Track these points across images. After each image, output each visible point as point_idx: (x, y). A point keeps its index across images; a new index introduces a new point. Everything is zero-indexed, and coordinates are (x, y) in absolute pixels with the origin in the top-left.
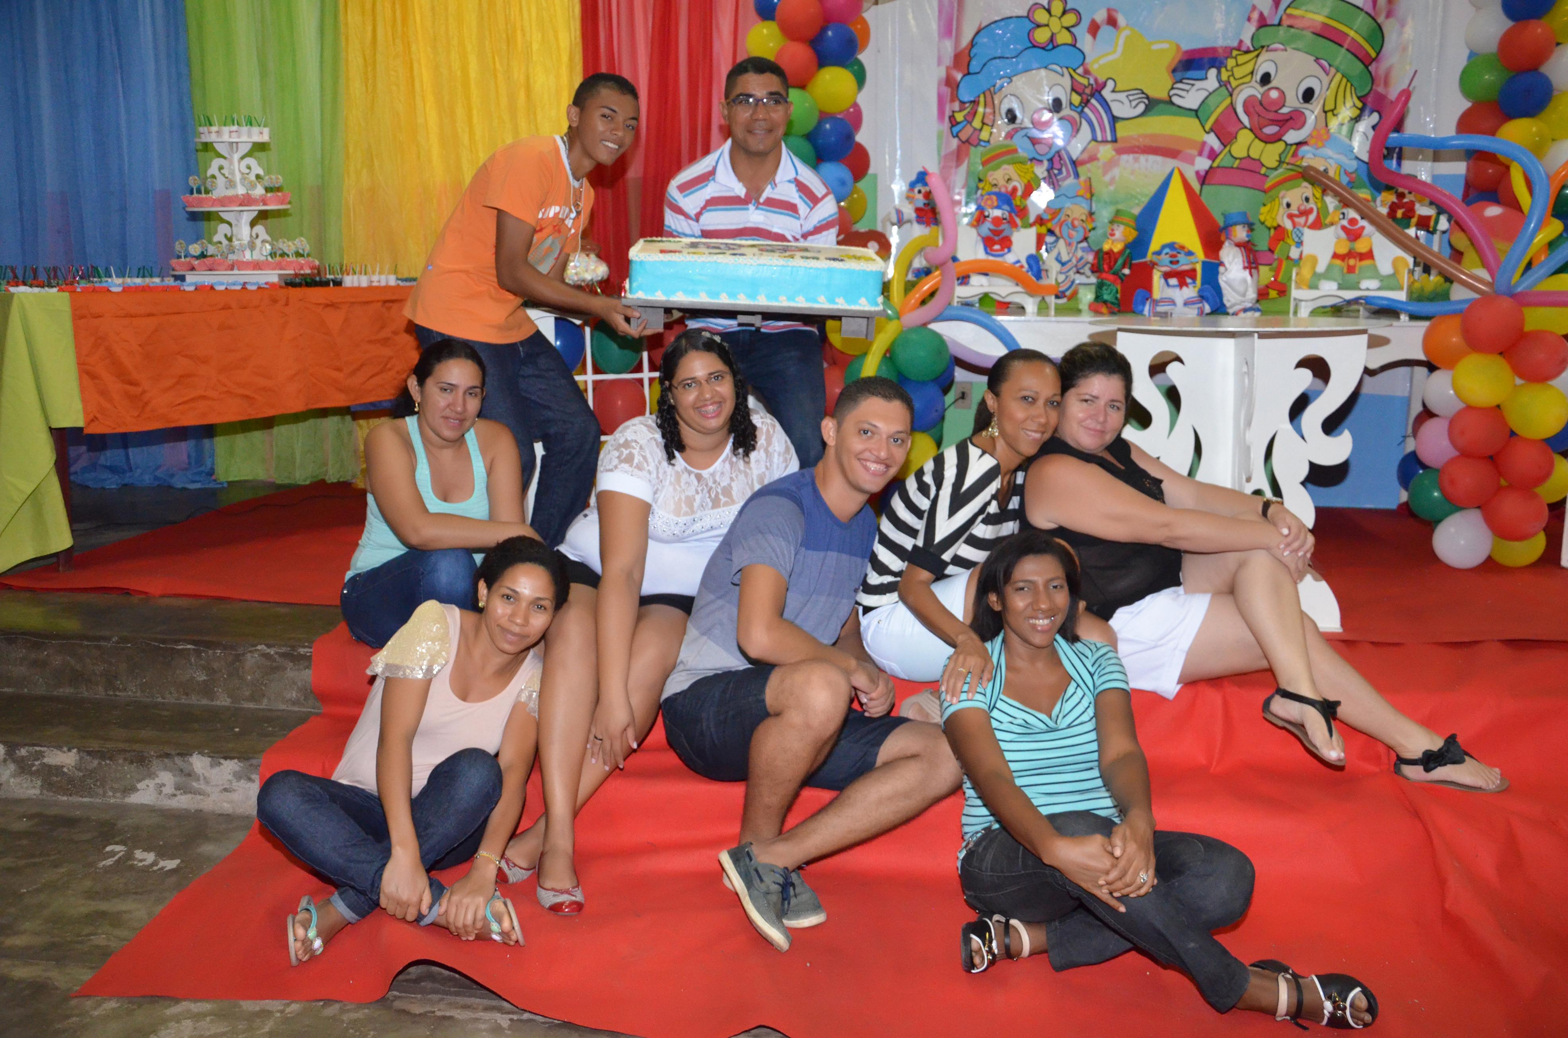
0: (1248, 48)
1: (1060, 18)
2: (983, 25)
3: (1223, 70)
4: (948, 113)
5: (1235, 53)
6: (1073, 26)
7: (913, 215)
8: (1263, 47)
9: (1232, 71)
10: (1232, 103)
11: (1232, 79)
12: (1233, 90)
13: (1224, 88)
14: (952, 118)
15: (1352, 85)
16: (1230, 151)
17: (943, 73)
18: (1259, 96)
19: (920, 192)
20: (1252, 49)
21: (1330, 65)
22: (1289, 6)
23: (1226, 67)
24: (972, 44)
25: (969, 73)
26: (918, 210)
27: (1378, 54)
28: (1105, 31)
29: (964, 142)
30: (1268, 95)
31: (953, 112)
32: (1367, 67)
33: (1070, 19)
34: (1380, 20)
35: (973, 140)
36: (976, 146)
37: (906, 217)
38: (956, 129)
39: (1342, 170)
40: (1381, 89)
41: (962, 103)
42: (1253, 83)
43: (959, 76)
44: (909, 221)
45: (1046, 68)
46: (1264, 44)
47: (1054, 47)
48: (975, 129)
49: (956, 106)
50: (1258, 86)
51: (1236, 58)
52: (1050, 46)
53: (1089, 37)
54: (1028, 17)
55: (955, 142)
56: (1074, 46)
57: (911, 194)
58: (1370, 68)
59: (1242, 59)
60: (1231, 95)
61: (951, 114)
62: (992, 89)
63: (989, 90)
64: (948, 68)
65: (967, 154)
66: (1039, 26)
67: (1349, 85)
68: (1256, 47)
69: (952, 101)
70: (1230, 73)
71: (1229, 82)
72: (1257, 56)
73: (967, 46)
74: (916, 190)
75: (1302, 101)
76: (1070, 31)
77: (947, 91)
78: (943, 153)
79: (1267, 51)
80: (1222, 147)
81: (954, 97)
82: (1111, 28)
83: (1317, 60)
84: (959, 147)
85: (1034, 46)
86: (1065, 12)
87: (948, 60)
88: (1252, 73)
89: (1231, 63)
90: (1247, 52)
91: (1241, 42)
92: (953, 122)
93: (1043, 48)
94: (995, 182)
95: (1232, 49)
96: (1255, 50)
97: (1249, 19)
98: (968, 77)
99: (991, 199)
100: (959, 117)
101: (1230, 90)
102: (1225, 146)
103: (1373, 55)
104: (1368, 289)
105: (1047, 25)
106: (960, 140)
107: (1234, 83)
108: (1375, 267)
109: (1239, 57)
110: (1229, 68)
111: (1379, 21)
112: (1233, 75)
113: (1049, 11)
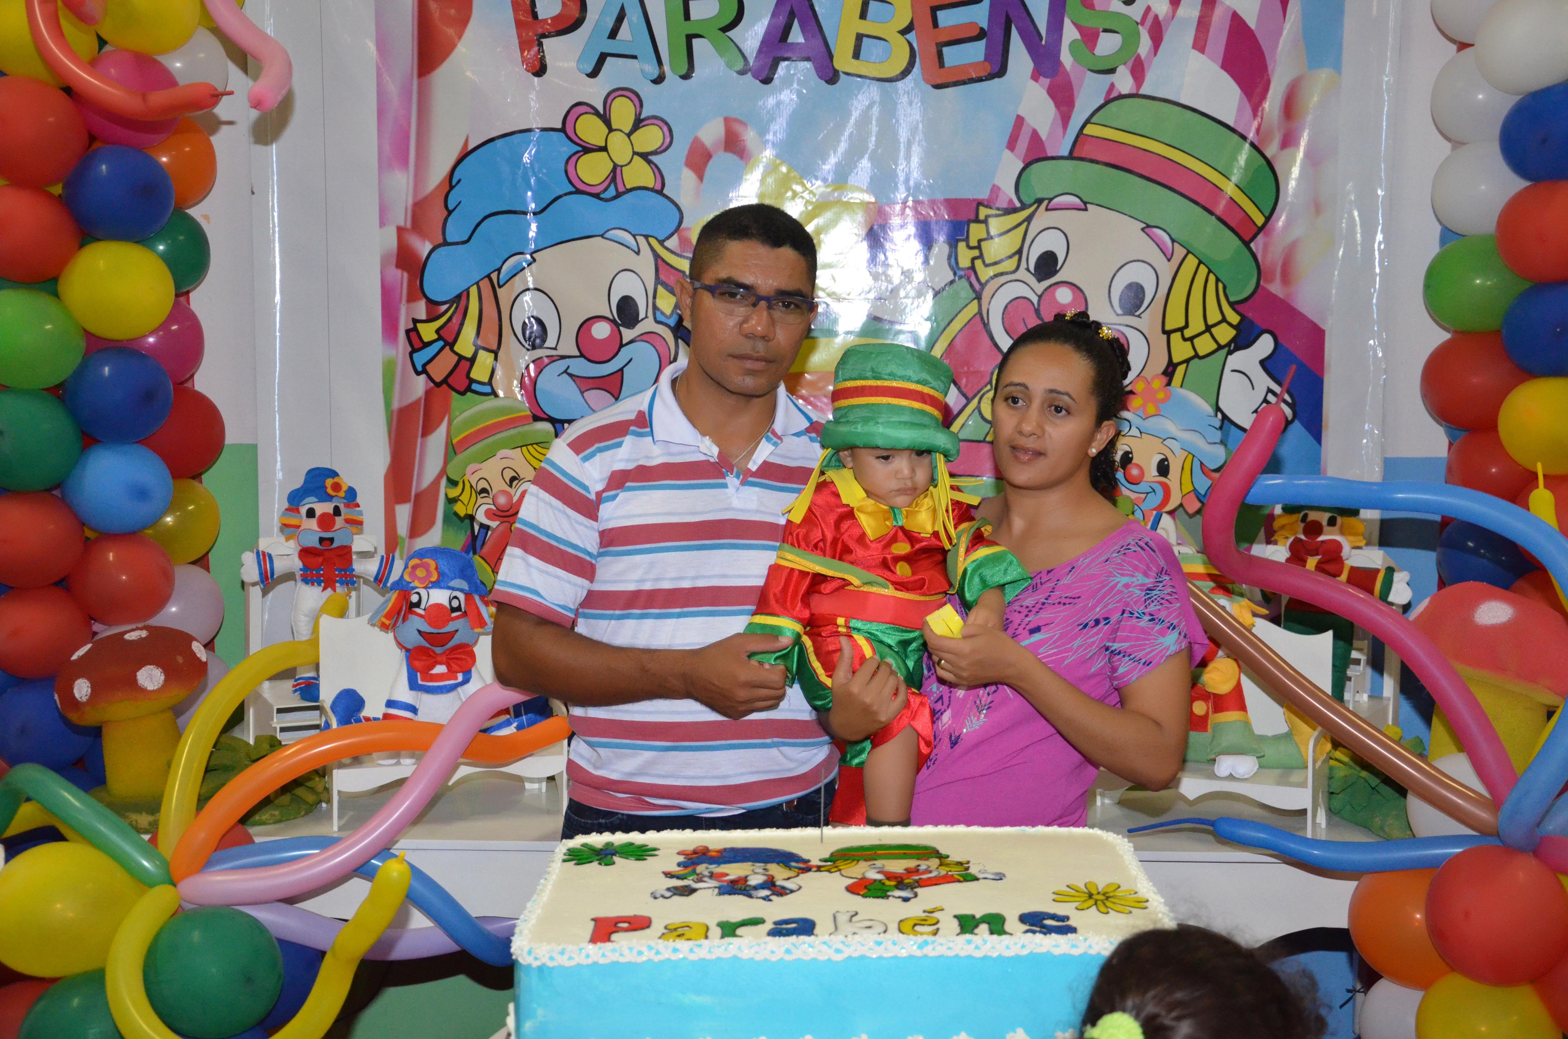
0: (1011, 201)
1: (629, 135)
2: (471, 146)
3: (962, 246)
4: (404, 324)
5: (983, 212)
6: (655, 153)
7: (296, 564)
8: (1039, 201)
9: (979, 247)
10: (980, 312)
11: (978, 263)
12: (983, 286)
13: (964, 283)
14: (412, 333)
15: (1218, 280)
16: (978, 408)
17: (392, 242)
18: (1035, 300)
19: (311, 513)
20: (1018, 205)
21: (1173, 241)
22: (1087, 122)
23: (967, 240)
24: (450, 182)
25: (445, 243)
26: (305, 553)
27: (1268, 219)
28: (722, 160)
29: (438, 385)
30: (1053, 294)
31: (415, 321)
32: (1247, 244)
33: (649, 138)
34: (1270, 151)
35: (459, 381)
36: (463, 393)
37: (280, 566)
38: (421, 358)
39: (1197, 464)
40: (1275, 288)
41: (432, 303)
42: (1022, 274)
43: (424, 248)
44: (289, 577)
45: (602, 236)
46: (1040, 195)
47: (618, 195)
48: (461, 358)
49: (421, 310)
50: (1032, 280)
51: (985, 222)
52: (611, 192)
53: (688, 175)
54: (563, 130)
55: (420, 384)
56: (660, 192)
57: (293, 521)
58: (1252, 245)
59: (996, 225)
60: (979, 297)
61: (411, 326)
62: (494, 276)
63: (489, 276)
64: (400, 230)
65: (446, 409)
66: (587, 149)
67: (1212, 278)
68: (1027, 200)
69: (411, 299)
70: (976, 253)
71: (973, 268)
72: (1029, 219)
73: (439, 187)
74: (304, 510)
75: (1119, 311)
76: (649, 162)
77: (401, 278)
78: (396, 405)
79: (1047, 209)
80: (964, 401)
81: (417, 290)
82: (731, 157)
83: (1147, 228)
84: (428, 393)
85: (578, 192)
86: (638, 123)
87: (400, 216)
88: (1019, 252)
89: (976, 231)
90: (1011, 210)
91: (995, 190)
92: (416, 343)
93: (597, 196)
94: (483, 484)
95: (980, 203)
96: (1024, 207)
97: (1011, 145)
98: (442, 250)
99: (426, 567)
100: (428, 332)
101: (977, 286)
102: (969, 401)
103: (1259, 220)
104: (1231, 777)
105: (604, 149)
106: (430, 377)
107: (985, 274)
108: (1247, 724)
109: (992, 222)
110: (973, 242)
111: (1268, 154)
112: (981, 256)
113: (606, 119)
